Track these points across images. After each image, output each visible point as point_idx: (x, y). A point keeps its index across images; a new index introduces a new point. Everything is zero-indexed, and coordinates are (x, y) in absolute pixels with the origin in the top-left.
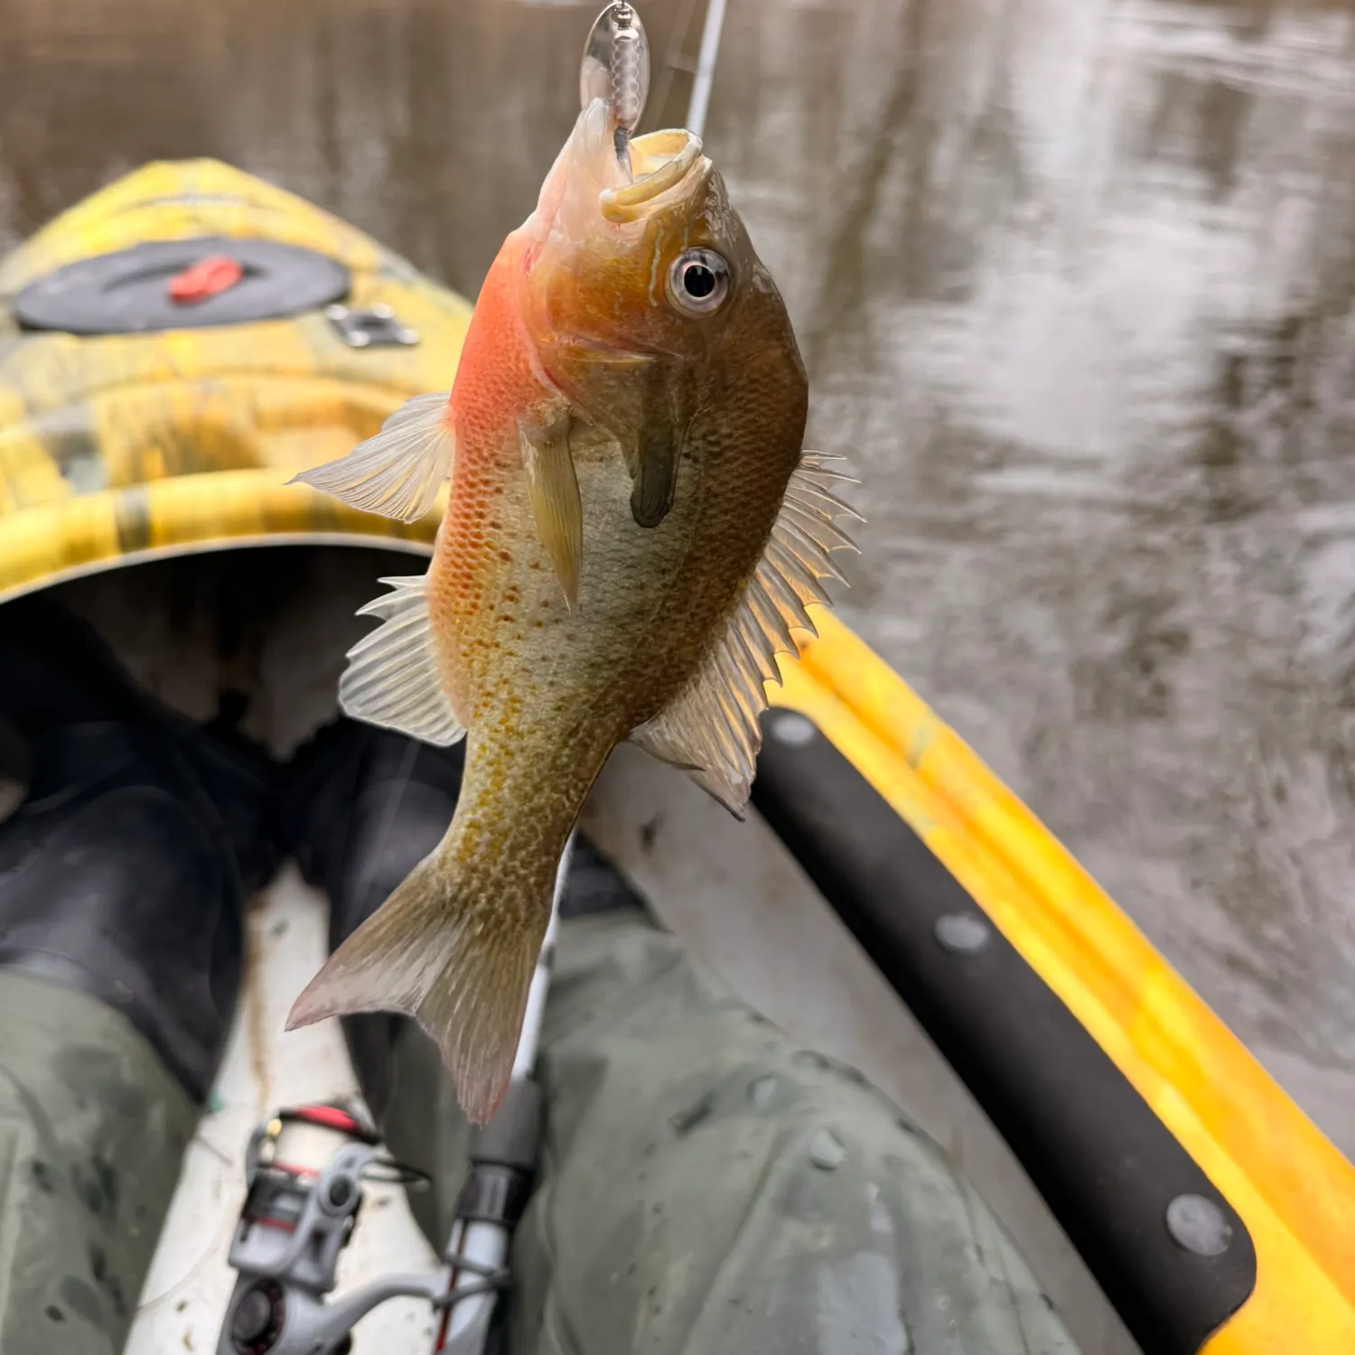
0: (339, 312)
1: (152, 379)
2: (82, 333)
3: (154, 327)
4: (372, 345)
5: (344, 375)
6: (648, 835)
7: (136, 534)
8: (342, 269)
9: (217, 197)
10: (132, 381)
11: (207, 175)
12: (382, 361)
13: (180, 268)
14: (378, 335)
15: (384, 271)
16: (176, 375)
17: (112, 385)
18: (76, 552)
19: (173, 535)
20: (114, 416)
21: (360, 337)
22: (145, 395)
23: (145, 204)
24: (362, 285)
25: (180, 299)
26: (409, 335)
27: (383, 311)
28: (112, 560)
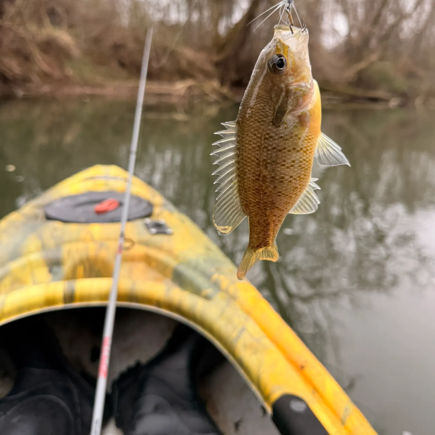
0: (148, 220)
1: (84, 240)
2: (65, 222)
3: (88, 222)
4: (158, 233)
5: (146, 244)
6: (237, 425)
7: (70, 297)
8: (150, 205)
9: (115, 178)
10: (78, 240)
11: (113, 170)
12: (160, 239)
13: (99, 202)
14: (160, 230)
15: (163, 206)
16: (93, 239)
17: (70, 241)
18: (49, 302)
19: (82, 299)
20: (69, 253)
21: (154, 230)
22: (81, 246)
23: (92, 178)
24: (157, 210)
25: (99, 213)
26: (169, 230)
27: (162, 220)
28: (60, 306)
